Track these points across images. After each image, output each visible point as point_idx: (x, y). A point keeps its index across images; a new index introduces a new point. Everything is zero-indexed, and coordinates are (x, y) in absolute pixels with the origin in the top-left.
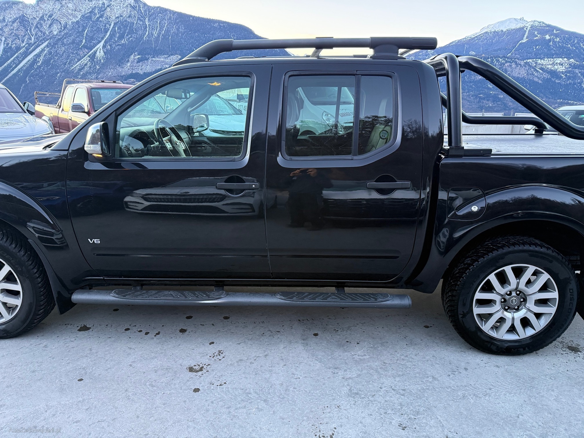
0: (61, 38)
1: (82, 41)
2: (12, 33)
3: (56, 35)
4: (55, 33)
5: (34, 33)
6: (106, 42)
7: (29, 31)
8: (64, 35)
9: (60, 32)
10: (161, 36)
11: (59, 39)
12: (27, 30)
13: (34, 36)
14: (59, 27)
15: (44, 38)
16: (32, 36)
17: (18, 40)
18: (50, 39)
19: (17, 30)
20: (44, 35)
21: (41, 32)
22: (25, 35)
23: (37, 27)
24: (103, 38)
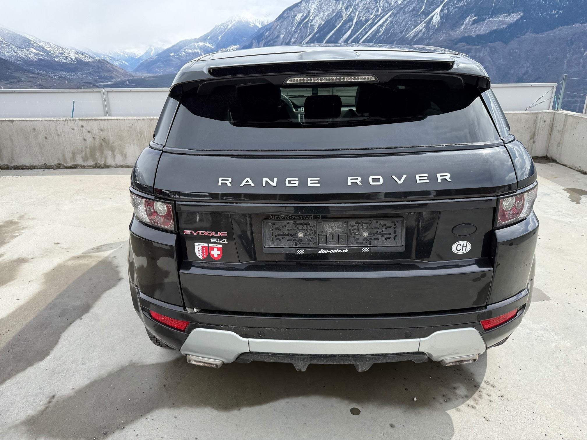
0: (404, 7)
1: (421, 8)
2: (364, 7)
4: (399, 2)
5: (382, 4)
6: (444, 6)
8: (406, 4)
12: (376, 3)
13: (381, 8)
15: (389, 9)
17: (368, 13)
19: (369, 3)
20: (390, 5)
21: (388, 3)
22: (374, 8)
24: (441, 3)
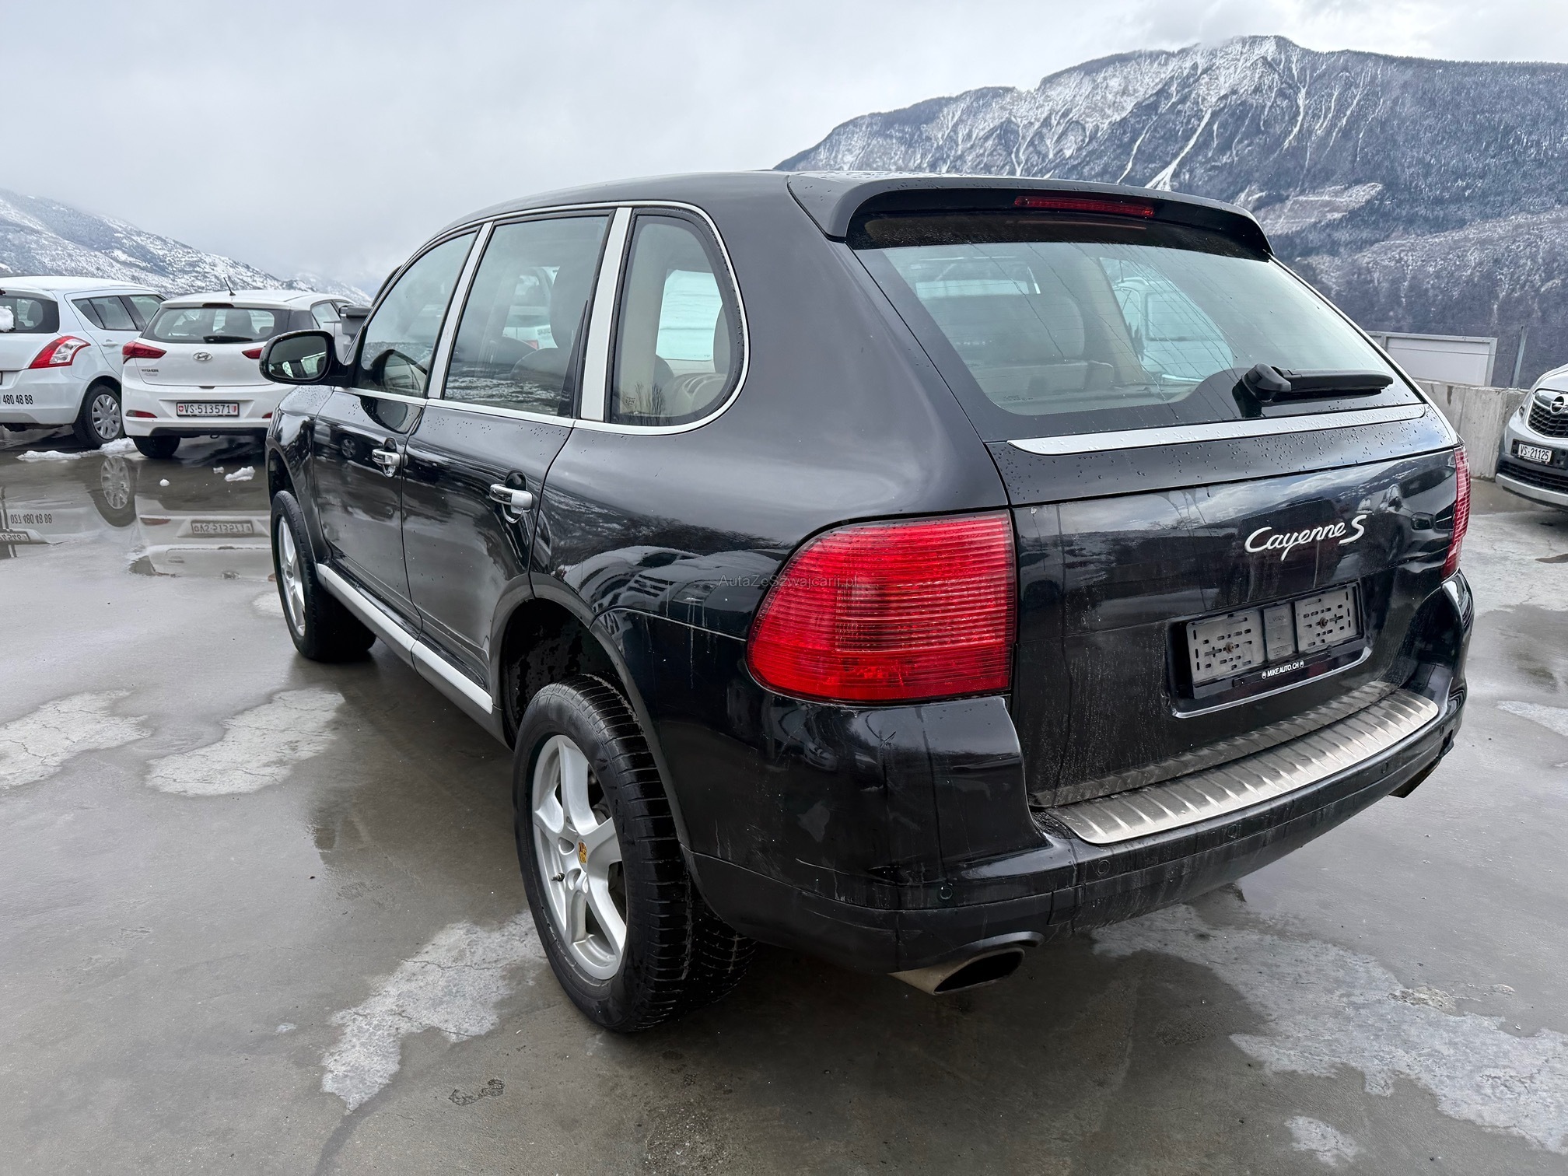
0: (1079, 164)
1: (1123, 167)
2: (979, 164)
3: (1070, 157)
4: (1068, 153)
5: (1022, 157)
6: (1181, 165)
7: (1013, 156)
8: (1086, 156)
9: (1079, 149)
10: (1334, 134)
11: (1074, 167)
12: (1010, 154)
14: (1081, 138)
16: (1019, 164)
18: (1055, 168)
19: (991, 154)
20: (1043, 160)
21: (1039, 153)
22: (1004, 165)
23: (1031, 143)
24: (1175, 156)
